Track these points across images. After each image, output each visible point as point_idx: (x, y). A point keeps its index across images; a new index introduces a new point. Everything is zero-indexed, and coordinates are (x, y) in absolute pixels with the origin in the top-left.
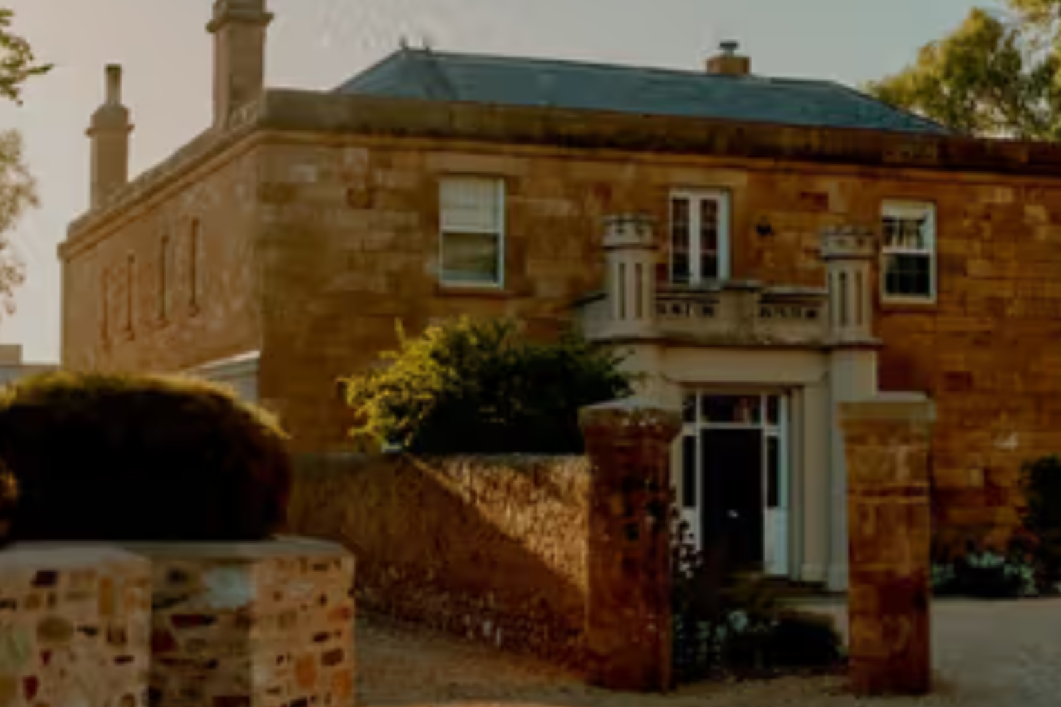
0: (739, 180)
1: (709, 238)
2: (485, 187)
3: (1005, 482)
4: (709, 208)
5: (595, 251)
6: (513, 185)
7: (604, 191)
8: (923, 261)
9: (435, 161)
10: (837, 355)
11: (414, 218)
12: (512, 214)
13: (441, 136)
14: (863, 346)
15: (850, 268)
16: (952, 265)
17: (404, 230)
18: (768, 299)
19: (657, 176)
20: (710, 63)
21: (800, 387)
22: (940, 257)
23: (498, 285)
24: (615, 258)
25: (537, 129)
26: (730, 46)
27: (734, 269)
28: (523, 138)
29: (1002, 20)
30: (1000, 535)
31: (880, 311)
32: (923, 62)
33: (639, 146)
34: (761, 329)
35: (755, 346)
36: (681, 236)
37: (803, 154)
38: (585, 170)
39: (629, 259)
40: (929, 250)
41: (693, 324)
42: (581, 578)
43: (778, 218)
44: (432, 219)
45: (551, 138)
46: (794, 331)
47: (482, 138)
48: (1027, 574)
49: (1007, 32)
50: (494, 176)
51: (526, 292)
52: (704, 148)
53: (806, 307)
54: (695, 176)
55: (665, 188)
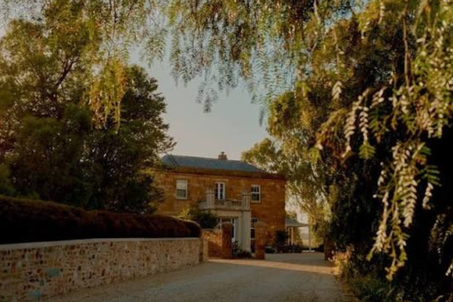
0: (227, 180)
1: (221, 191)
2: (184, 181)
3: (272, 234)
4: (222, 185)
5: (202, 193)
6: (189, 181)
7: (204, 182)
8: (258, 195)
9: (176, 177)
10: (245, 212)
11: (171, 186)
12: (188, 186)
13: (177, 172)
14: (249, 211)
15: (247, 197)
16: (263, 196)
17: (170, 188)
18: (233, 202)
19: (214, 180)
20: (220, 156)
21: (238, 217)
22: (261, 194)
23: (186, 198)
24: (208, 195)
25: (193, 171)
26: (223, 153)
27: (226, 197)
28: (191, 173)
29: (272, 140)
30: (271, 243)
31: (251, 204)
32: (255, 148)
33: (211, 174)
34: (232, 207)
35: (230, 210)
36: (217, 190)
37: (238, 176)
38: (201, 178)
39: (211, 195)
40: (259, 193)
41: (219, 206)
42: (221, 245)
43: (233, 187)
44: (175, 187)
45: (195, 173)
46: (237, 208)
47: (184, 173)
48: (276, 249)
49: (272, 143)
50: (185, 179)
51: (190, 199)
52: (220, 175)
53: (239, 203)
54: (219, 180)
55: (214, 181)
